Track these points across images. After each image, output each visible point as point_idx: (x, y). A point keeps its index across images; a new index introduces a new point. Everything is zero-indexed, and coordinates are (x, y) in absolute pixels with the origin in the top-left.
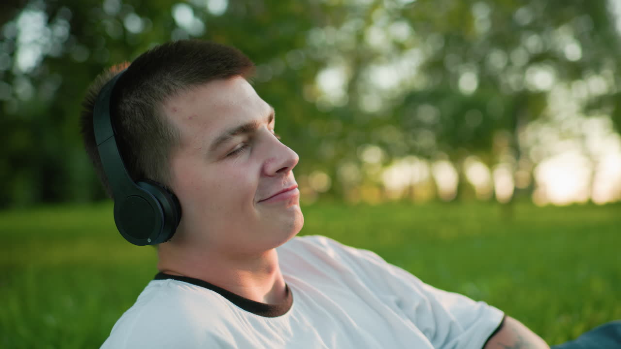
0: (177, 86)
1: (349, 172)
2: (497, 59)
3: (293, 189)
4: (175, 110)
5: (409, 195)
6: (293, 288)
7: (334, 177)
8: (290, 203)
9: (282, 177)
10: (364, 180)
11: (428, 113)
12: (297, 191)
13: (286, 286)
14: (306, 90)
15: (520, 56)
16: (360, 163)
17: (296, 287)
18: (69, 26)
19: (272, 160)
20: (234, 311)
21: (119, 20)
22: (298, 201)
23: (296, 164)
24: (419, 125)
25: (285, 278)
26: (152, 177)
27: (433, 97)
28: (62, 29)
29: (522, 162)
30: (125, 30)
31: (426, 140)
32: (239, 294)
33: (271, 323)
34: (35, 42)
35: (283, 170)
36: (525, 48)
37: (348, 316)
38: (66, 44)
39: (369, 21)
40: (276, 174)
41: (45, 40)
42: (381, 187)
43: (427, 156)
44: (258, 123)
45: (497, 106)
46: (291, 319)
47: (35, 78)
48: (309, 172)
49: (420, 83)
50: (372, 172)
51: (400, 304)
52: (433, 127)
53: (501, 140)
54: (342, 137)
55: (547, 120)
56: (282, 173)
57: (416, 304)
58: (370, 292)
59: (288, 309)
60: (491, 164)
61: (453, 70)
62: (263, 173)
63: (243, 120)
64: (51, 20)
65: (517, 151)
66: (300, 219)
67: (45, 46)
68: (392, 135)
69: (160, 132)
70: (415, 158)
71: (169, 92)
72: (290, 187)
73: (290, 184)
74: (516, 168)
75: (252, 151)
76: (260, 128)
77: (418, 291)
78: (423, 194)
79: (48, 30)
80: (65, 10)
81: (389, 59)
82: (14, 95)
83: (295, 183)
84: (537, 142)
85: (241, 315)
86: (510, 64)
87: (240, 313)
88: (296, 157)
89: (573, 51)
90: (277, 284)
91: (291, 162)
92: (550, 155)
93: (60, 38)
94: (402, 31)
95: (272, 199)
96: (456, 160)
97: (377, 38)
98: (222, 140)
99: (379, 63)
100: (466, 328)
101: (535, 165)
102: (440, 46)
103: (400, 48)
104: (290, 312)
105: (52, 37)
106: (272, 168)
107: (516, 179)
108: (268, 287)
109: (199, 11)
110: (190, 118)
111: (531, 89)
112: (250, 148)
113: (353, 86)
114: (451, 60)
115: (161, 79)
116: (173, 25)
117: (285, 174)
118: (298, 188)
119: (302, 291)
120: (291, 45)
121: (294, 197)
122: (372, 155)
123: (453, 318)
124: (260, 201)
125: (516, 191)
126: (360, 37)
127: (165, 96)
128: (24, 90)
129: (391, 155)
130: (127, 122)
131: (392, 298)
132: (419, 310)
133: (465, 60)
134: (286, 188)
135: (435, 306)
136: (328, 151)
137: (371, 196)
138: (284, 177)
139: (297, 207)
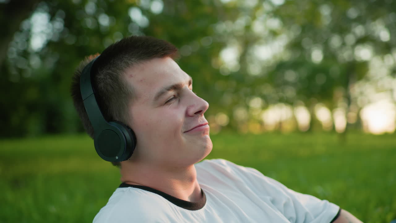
0: (132, 61)
1: (240, 113)
2: (335, 41)
3: (205, 124)
4: (131, 76)
5: (279, 128)
6: (206, 192)
7: (231, 117)
8: (204, 133)
9: (198, 117)
10: (250, 119)
11: (291, 76)
12: (208, 126)
13: (202, 190)
14: (214, 61)
15: (350, 39)
16: (248, 107)
17: (208, 191)
18: (63, 22)
19: (193, 106)
20: (171, 207)
21: (95, 17)
22: (209, 132)
23: (208, 108)
24: (286, 83)
25: (200, 185)
26: (117, 119)
27: (294, 65)
28: (59, 24)
29: (352, 107)
30: (98, 24)
31: (290, 92)
32: (174, 196)
33: (194, 214)
34: (42, 32)
35: (199, 112)
36: (354, 34)
37: (241, 209)
38: (62, 33)
39: (254, 18)
40: (194, 115)
41: (49, 31)
42: (261, 123)
43: (290, 103)
44: (183, 84)
45: (335, 70)
46: (206, 211)
47: (42, 54)
48: (215, 114)
49: (287, 56)
50: (255, 114)
51: (273, 202)
52: (294, 85)
53: (339, 93)
54: (236, 91)
55: (368, 80)
56: (199, 115)
57: (284, 201)
58: (254, 194)
59: (203, 205)
60: (332, 108)
61: (307, 48)
62: (187, 115)
63: (174, 82)
64: (52, 18)
65: (349, 100)
66: (210, 144)
67: (48, 35)
68: (268, 90)
69: (123, 89)
70: (283, 105)
71: (128, 65)
72: (203, 123)
73: (204, 121)
74: (348, 111)
75: (179, 101)
76: (184, 87)
77: (284, 193)
78: (288, 127)
79: (51, 25)
80: (61, 12)
81: (267, 41)
82: (29, 66)
83: (206, 121)
84: (362, 93)
85: (176, 209)
86: (344, 44)
87: (175, 207)
88: (207, 104)
89: (384, 35)
90: (196, 189)
91: (204, 107)
92: (370, 102)
93: (59, 30)
94: (275, 23)
95: (192, 130)
96: (309, 106)
97: (259, 27)
98: (161, 94)
99: (260, 44)
100: (316, 216)
101: (360, 109)
102: (298, 33)
103: (274, 34)
104: (205, 207)
105: (53, 29)
106: (192, 111)
107: (347, 117)
108: (191, 191)
109: (146, 12)
110: (141, 81)
111: (358, 60)
112: (178, 99)
113: (243, 59)
114: (306, 42)
115: (122, 57)
116: (129, 21)
117: (200, 115)
118: (209, 125)
119: (211, 194)
120: (204, 33)
121: (206, 129)
122: (256, 103)
123: (307, 210)
124: (185, 132)
125: (348, 125)
126: (248, 28)
127: (125, 68)
128: (35, 62)
129: (267, 102)
130: (101, 85)
131: (268, 198)
132: (286, 205)
133: (315, 42)
134: (201, 123)
135: (295, 203)
136: (228, 99)
137: (255, 128)
138: (200, 117)
139: (208, 136)
